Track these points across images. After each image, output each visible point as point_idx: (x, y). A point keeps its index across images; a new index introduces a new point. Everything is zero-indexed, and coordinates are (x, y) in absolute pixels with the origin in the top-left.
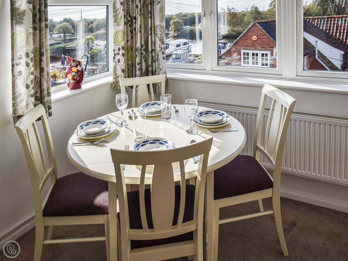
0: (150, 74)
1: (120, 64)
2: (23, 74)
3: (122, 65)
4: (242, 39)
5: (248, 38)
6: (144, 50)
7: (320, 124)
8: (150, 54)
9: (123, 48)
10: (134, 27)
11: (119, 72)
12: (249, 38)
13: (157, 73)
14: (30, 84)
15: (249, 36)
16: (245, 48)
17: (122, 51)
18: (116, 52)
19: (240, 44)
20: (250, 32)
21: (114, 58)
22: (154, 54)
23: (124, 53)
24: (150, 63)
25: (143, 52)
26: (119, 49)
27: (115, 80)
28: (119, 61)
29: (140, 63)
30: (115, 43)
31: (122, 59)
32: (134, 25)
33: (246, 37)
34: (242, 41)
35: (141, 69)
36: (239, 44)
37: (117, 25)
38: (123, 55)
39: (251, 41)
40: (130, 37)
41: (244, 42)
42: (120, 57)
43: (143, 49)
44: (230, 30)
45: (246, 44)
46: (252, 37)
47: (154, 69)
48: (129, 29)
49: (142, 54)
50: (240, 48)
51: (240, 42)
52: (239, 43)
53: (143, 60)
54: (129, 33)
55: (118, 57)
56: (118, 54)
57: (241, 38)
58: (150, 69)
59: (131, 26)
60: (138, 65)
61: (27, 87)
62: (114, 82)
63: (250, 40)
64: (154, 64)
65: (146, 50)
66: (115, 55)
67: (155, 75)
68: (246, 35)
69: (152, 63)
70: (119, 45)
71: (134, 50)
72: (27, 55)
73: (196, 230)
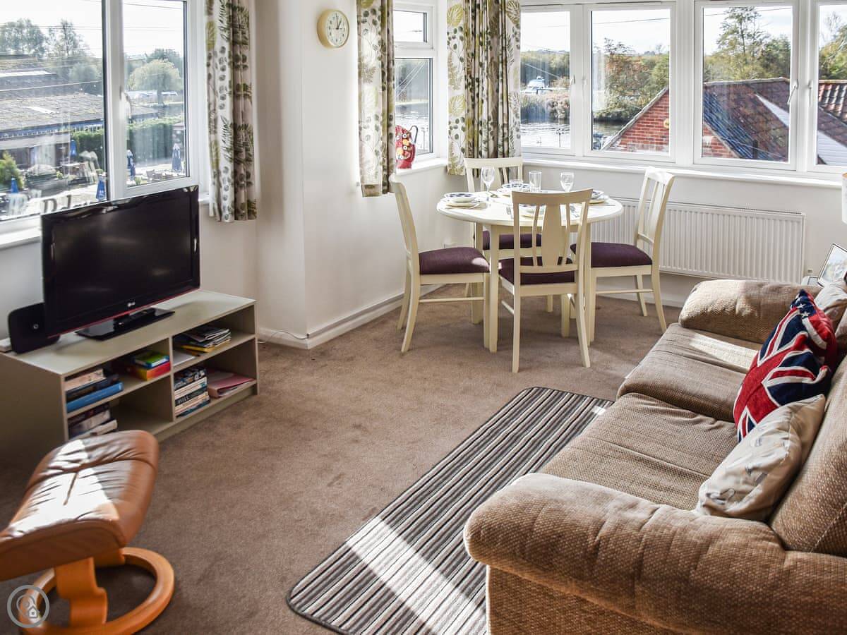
0: (499, 156)
1: (458, 141)
2: (372, 139)
3: (462, 141)
4: (641, 126)
5: (652, 123)
6: (492, 124)
7: (713, 214)
8: (501, 131)
9: (463, 120)
10: (476, 92)
11: (458, 152)
12: (656, 123)
13: (510, 155)
14: (380, 151)
15: (655, 119)
16: (645, 145)
17: (461, 124)
18: (453, 124)
19: (634, 135)
20: (659, 109)
21: (450, 133)
22: (505, 130)
23: (464, 126)
24: (500, 142)
25: (490, 126)
26: (457, 121)
27: (450, 163)
28: (457, 137)
29: (487, 142)
30: (450, 112)
31: (462, 135)
32: (477, 89)
33: (647, 120)
34: (639, 129)
35: (487, 149)
36: (632, 136)
37: (454, 88)
38: (463, 129)
39: (661, 130)
40: (470, 106)
41: (643, 132)
42: (459, 131)
43: (490, 122)
44: (611, 102)
45: (649, 136)
46: (662, 121)
47: (506, 150)
48: (470, 94)
49: (489, 129)
50: (634, 145)
51: (634, 132)
52: (632, 133)
53: (491, 137)
54: (470, 100)
55: (454, 132)
56: (456, 128)
57: (637, 121)
58: (500, 149)
59: (472, 90)
60: (484, 143)
61: (377, 153)
62: (450, 165)
63: (659, 127)
64: (506, 143)
65: (496, 124)
66: (451, 128)
67: (508, 157)
68: (648, 116)
69: (503, 141)
70: (457, 116)
71: (476, 123)
72: (377, 117)
73: (578, 271)
